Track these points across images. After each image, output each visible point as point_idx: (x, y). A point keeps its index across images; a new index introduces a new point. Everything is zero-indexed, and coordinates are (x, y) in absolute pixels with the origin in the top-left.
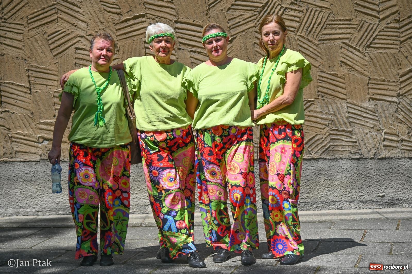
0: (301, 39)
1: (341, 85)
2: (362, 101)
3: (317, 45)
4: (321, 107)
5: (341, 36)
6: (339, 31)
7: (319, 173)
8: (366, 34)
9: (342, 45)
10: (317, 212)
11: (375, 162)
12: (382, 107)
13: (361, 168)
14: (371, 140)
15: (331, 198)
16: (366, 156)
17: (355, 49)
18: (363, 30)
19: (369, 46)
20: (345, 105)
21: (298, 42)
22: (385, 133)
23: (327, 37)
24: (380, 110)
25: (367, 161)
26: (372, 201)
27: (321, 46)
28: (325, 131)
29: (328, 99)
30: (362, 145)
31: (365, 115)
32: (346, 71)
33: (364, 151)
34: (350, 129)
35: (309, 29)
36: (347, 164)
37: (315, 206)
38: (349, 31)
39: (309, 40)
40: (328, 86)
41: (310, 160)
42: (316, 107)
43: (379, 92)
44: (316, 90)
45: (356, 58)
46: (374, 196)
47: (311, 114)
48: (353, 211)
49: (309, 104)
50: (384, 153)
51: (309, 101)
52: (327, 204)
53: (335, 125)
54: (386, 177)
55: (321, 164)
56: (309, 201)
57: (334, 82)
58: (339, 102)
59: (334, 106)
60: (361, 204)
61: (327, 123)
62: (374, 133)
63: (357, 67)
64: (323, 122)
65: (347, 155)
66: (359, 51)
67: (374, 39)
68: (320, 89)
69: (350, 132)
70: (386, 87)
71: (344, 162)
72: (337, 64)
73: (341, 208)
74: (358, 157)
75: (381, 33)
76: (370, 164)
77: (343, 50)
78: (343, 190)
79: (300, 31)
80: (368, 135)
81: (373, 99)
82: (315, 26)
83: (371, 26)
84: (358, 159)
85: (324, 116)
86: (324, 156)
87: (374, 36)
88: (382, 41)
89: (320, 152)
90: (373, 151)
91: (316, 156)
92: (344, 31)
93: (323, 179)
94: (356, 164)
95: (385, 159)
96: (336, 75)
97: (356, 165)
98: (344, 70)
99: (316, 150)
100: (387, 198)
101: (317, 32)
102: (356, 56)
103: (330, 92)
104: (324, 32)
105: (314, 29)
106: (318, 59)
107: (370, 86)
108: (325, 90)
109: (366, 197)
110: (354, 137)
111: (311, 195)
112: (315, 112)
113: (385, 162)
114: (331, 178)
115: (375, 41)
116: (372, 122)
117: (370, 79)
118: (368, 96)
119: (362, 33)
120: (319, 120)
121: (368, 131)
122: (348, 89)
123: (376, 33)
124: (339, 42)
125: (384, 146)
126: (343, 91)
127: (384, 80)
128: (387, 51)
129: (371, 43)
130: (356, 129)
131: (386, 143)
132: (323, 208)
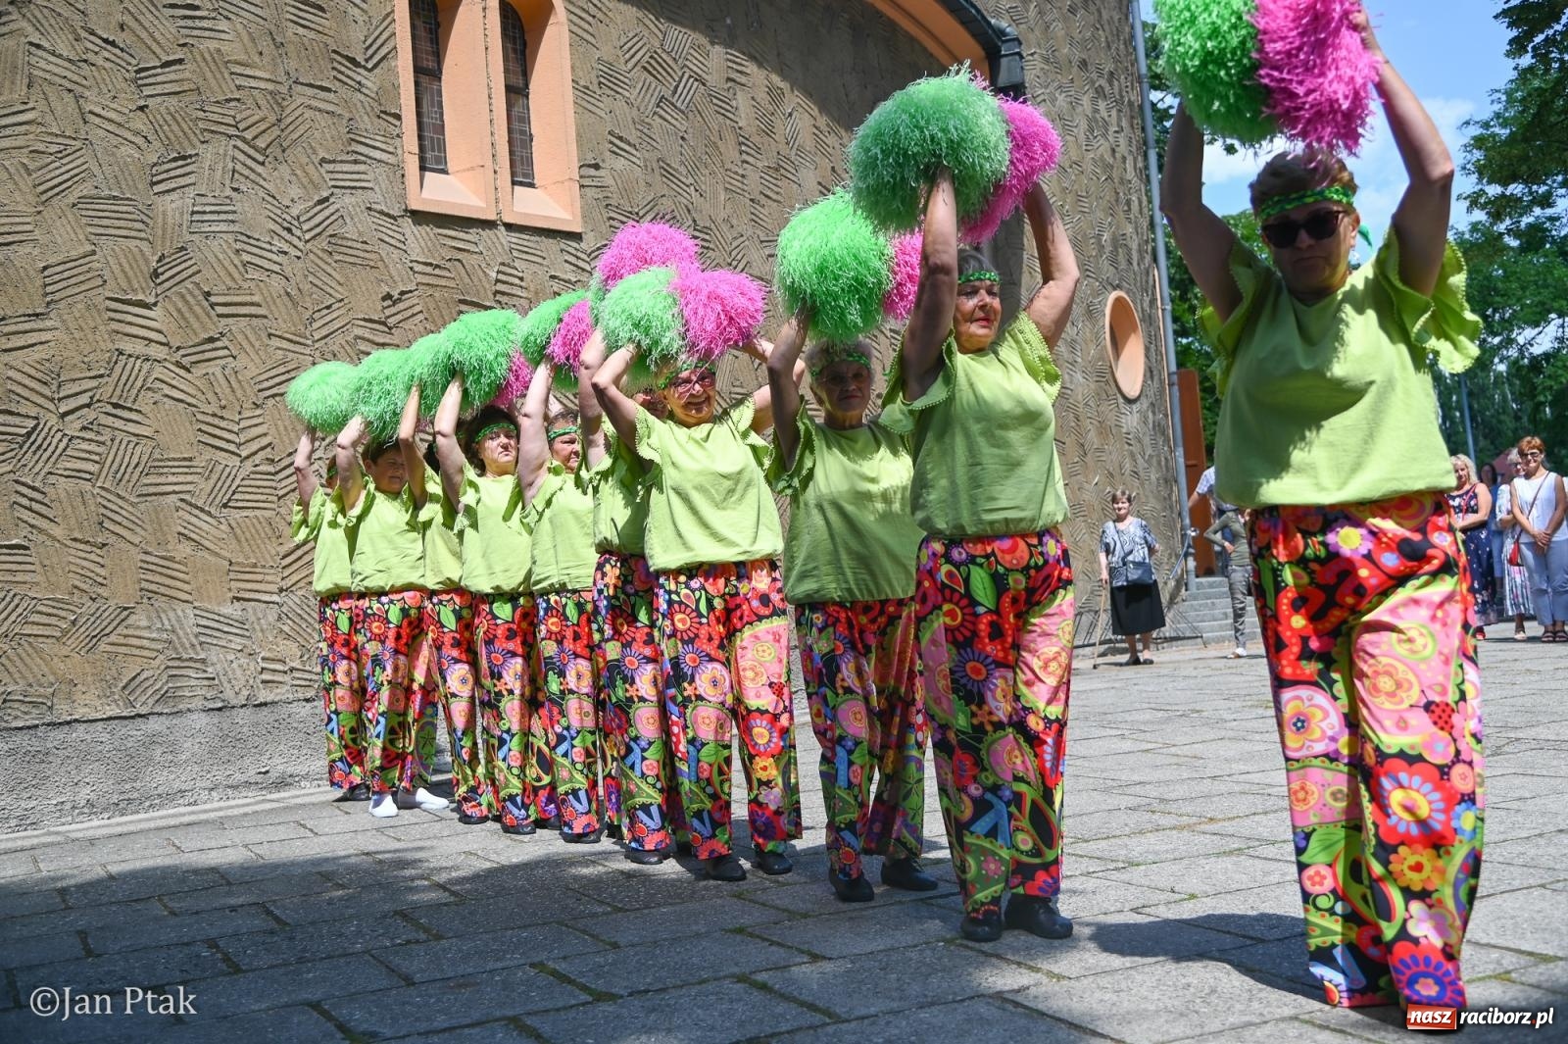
0: (103, 493)
1: (181, 576)
2: (219, 604)
3: (133, 504)
4: (149, 618)
5: (177, 488)
6: (172, 479)
7: (152, 740)
8: (220, 484)
9: (179, 504)
10: (151, 814)
11: (248, 711)
12: (255, 613)
13: (225, 726)
14: (239, 672)
15: (177, 785)
16: (234, 702)
17: (202, 510)
18: (215, 477)
19: (225, 506)
20: (190, 612)
21: (100, 500)
22: (263, 659)
23: (152, 490)
24: (253, 619)
25: (235, 712)
26: (248, 784)
27: (142, 507)
28: (158, 662)
29: (160, 603)
30: (225, 684)
31: (226, 629)
32: (188, 550)
33: (229, 694)
34: (202, 656)
35: (119, 476)
36: (200, 721)
37: (147, 804)
38: (189, 478)
39: (119, 496)
40: (158, 578)
41: (132, 717)
42: (140, 619)
43: (249, 586)
44: (137, 587)
45: (205, 527)
46: (251, 774)
47: (130, 632)
48: (216, 805)
49: (126, 613)
50: (264, 695)
51: (126, 609)
52: (169, 797)
53: (176, 649)
54: (270, 738)
55: (154, 725)
56: (136, 795)
57: (169, 572)
58: (179, 607)
59: (171, 614)
60: (230, 792)
61: (160, 647)
62: (243, 661)
63: (207, 543)
64: (154, 645)
65: (198, 703)
66: (209, 514)
67: (234, 493)
68: (144, 585)
69: (203, 661)
70: (259, 577)
71: (195, 716)
72: (172, 539)
73: (195, 803)
74: (220, 705)
75: (245, 483)
76: (243, 717)
77: (181, 513)
78: (197, 768)
79: (101, 479)
80: (235, 665)
81: (238, 599)
82: (129, 470)
83: (228, 470)
84: (220, 709)
85: (154, 635)
86: (158, 709)
87: (233, 488)
88: (248, 497)
89: (151, 702)
90: (245, 693)
91: (144, 710)
92: (181, 479)
93: (159, 752)
94: (216, 718)
95: (265, 704)
96: (171, 559)
97: (216, 721)
98: (184, 550)
99: (144, 699)
100: (273, 775)
101: (134, 480)
102: (204, 523)
103: (162, 590)
104: (146, 481)
105: (127, 477)
106: (138, 530)
107: (232, 575)
108: (153, 587)
109: (238, 777)
110: (210, 670)
111: (138, 785)
112: (138, 627)
113: (265, 711)
114: (173, 749)
115: (236, 497)
116: (238, 640)
117: (231, 564)
118: (231, 595)
119: (212, 482)
120: (145, 643)
121: (232, 657)
122: (194, 585)
123: (237, 482)
124: (174, 498)
125: (263, 682)
126: (186, 587)
127: (255, 565)
128: (258, 513)
129: (230, 500)
130: (213, 655)
131: (266, 676)
132: (161, 806)
